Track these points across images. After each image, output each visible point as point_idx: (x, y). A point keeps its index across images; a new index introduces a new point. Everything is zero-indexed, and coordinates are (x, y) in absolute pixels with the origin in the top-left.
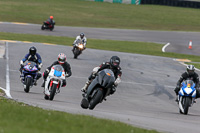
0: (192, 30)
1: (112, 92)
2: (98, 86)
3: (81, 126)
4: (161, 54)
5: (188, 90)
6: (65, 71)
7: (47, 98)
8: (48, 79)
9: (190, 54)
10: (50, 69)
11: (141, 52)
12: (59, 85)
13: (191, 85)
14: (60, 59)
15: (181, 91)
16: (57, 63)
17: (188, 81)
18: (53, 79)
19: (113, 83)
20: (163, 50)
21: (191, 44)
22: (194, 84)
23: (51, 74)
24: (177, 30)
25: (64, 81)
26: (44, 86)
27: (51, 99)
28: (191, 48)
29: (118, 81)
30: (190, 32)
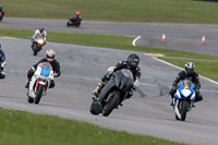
0: (166, 21)
1: (129, 96)
2: (114, 89)
3: (45, 127)
4: (132, 48)
5: (186, 92)
6: (54, 70)
7: (31, 100)
8: (34, 79)
9: (163, 47)
10: (36, 67)
11: (109, 46)
12: (46, 86)
13: (190, 86)
14: (48, 57)
15: (178, 93)
16: (45, 60)
17: (186, 81)
18: (40, 79)
19: (132, 86)
20: (134, 44)
21: (164, 37)
22: (193, 85)
23: (38, 72)
24: (148, 21)
25: (52, 81)
26: (28, 86)
27: (37, 102)
28: (164, 42)
29: (136, 83)
30: (163, 24)
